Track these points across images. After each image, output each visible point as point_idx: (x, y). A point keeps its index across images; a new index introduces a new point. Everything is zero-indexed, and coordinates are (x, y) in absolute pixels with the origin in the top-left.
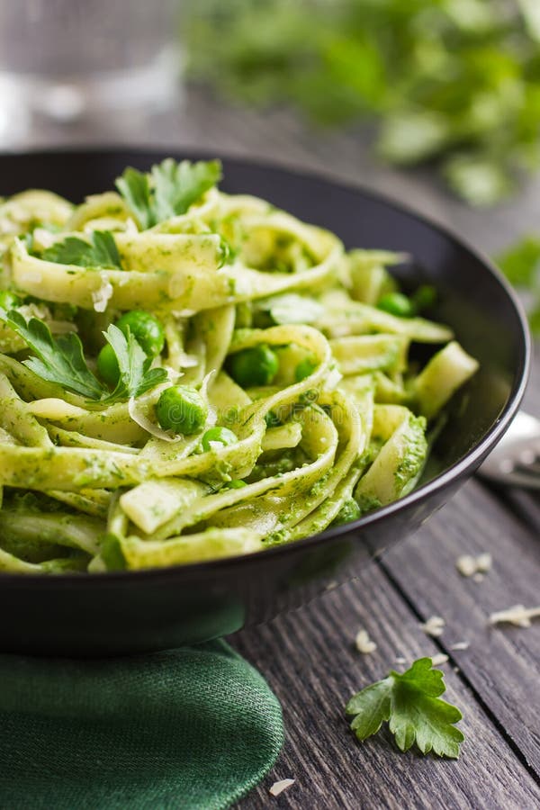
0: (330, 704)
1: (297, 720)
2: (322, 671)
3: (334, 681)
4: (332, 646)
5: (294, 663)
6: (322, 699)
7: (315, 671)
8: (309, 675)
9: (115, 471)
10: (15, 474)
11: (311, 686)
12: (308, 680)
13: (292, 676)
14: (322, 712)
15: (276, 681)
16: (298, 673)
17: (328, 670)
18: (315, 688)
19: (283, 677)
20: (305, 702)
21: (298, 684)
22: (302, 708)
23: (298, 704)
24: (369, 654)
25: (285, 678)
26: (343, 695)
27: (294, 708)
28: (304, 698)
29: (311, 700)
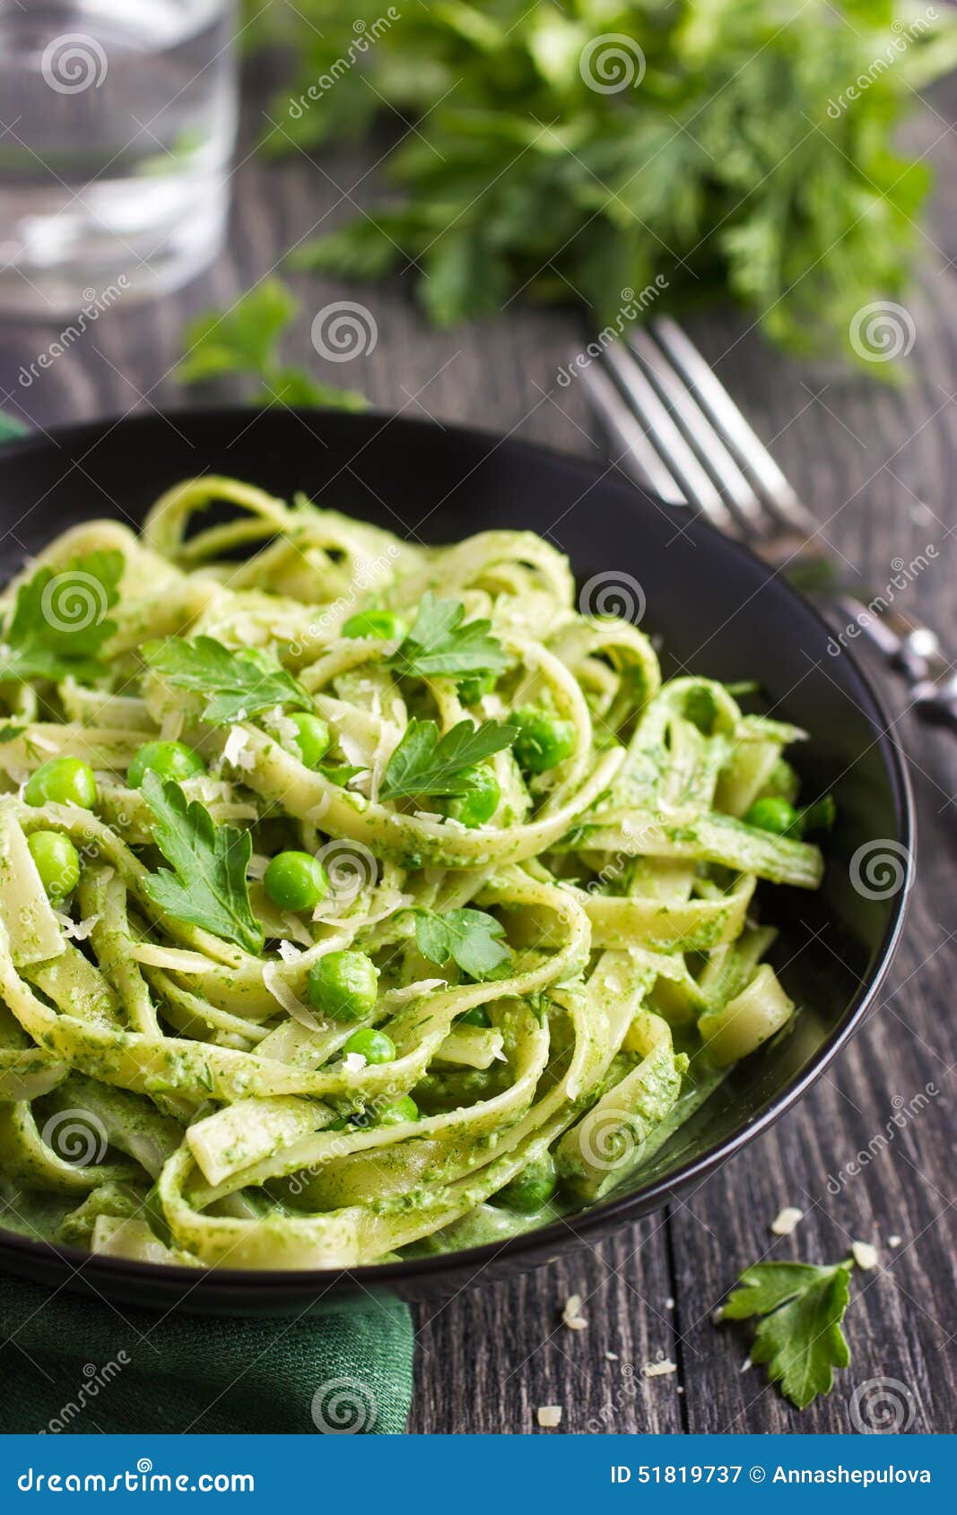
0: (484, 1400)
1: (431, 1416)
2: (500, 1342)
3: (507, 1364)
4: (532, 1306)
5: (468, 1319)
6: (478, 1390)
7: (490, 1340)
8: (479, 1343)
9: (204, 1078)
10: (75, 1057)
11: (473, 1363)
12: (474, 1354)
13: (456, 1341)
14: (467, 1411)
15: (432, 1344)
16: (466, 1337)
17: (508, 1342)
18: (478, 1368)
19: (444, 1340)
20: (454, 1387)
21: (458, 1357)
22: (444, 1397)
23: (443, 1390)
24: (575, 1332)
25: (446, 1341)
26: (507, 1392)
27: (435, 1394)
28: (454, 1382)
29: (464, 1387)
